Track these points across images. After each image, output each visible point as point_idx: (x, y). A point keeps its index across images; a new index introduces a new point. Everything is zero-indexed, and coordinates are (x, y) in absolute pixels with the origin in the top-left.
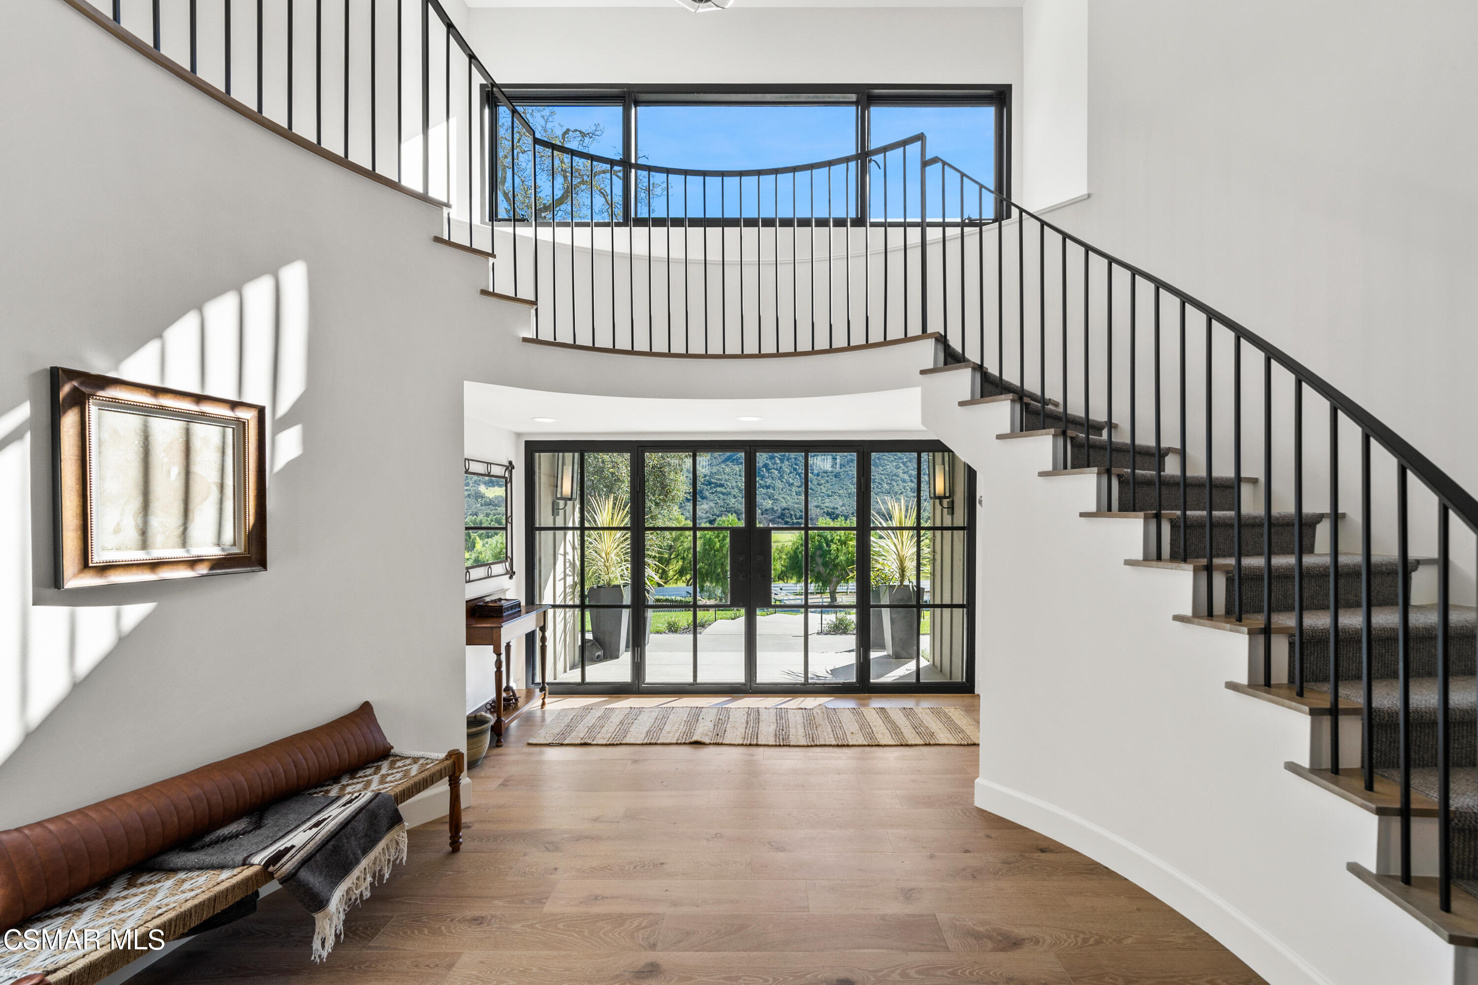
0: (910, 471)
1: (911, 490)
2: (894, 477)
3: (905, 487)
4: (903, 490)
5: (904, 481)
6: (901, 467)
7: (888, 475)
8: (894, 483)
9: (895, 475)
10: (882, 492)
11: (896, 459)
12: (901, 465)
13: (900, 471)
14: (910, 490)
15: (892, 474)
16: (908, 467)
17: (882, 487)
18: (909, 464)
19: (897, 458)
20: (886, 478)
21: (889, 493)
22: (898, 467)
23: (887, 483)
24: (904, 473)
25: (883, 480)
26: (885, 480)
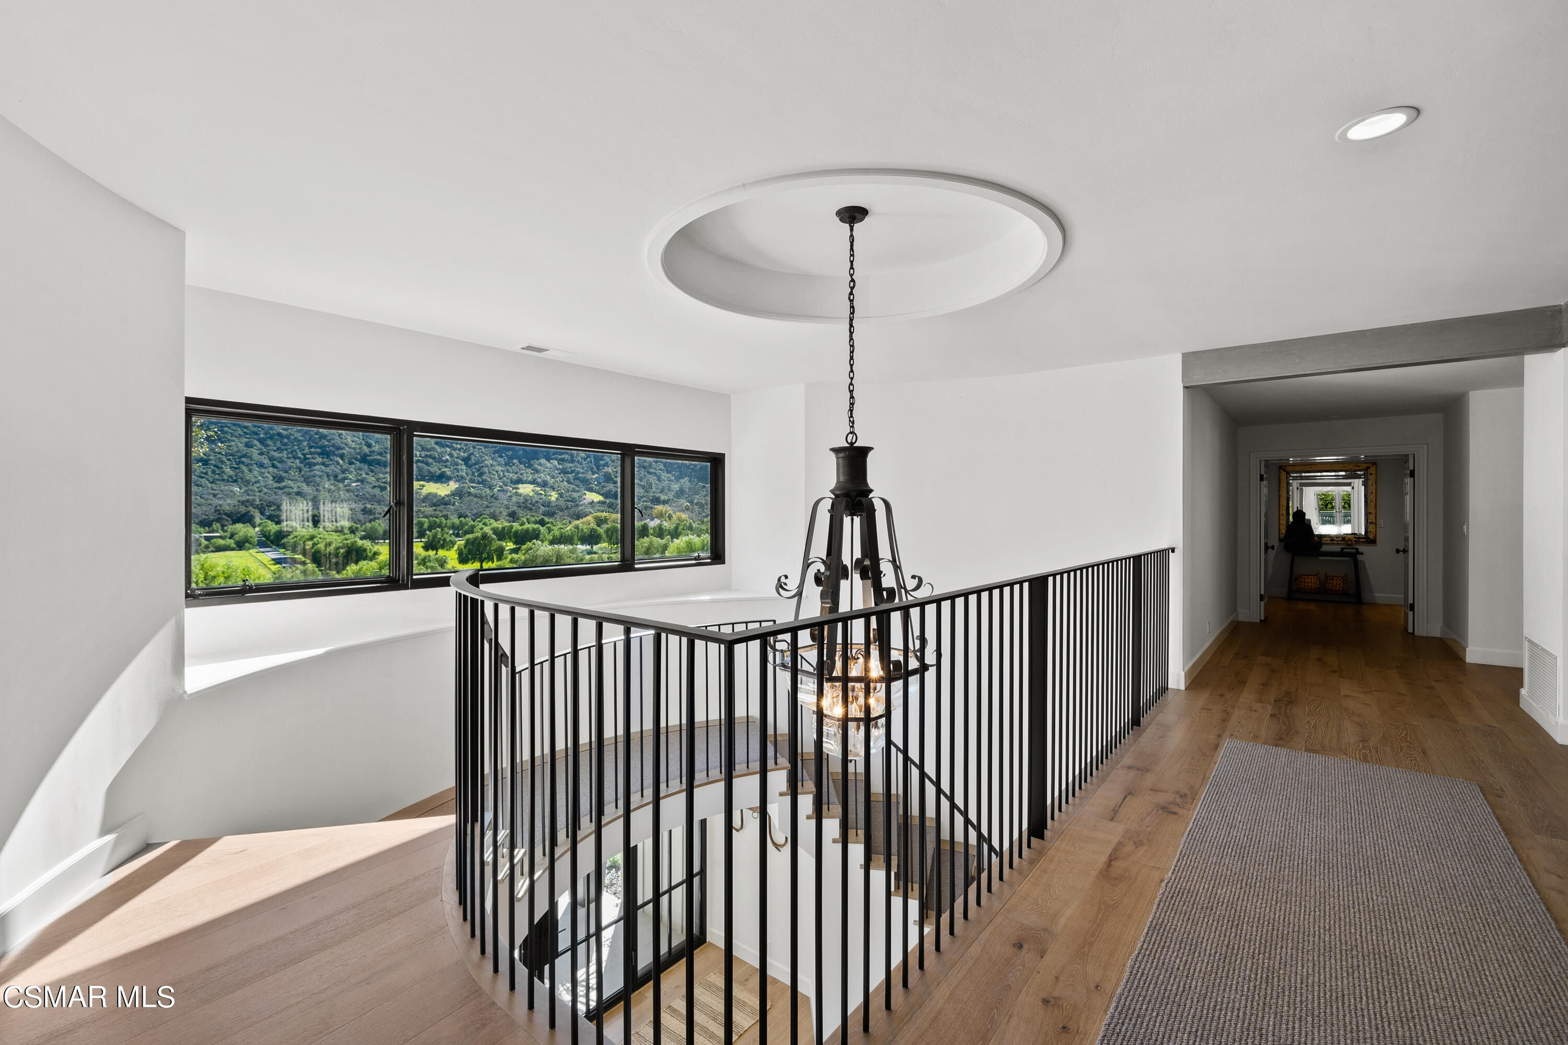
0: (272, 452)
1: (274, 478)
2: (244, 459)
3: (263, 473)
4: (260, 478)
5: (261, 465)
6: (256, 446)
7: (231, 455)
8: (244, 468)
9: (244, 456)
10: (223, 480)
11: (246, 433)
12: (256, 442)
13: (254, 452)
14: (271, 478)
15: (240, 454)
16: (268, 446)
17: (223, 472)
18: (269, 442)
19: (248, 432)
20: (229, 460)
21: (235, 481)
22: (248, 445)
23: (231, 468)
24: (261, 454)
25: (223, 462)
26: (228, 463)
